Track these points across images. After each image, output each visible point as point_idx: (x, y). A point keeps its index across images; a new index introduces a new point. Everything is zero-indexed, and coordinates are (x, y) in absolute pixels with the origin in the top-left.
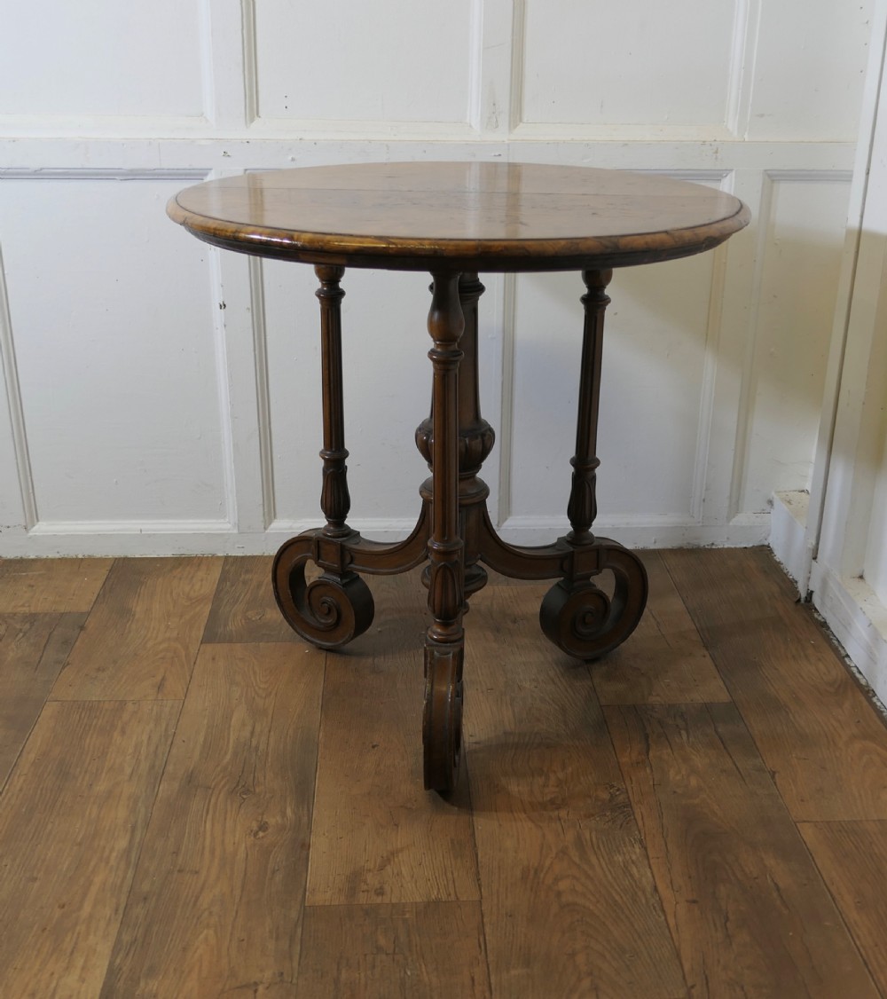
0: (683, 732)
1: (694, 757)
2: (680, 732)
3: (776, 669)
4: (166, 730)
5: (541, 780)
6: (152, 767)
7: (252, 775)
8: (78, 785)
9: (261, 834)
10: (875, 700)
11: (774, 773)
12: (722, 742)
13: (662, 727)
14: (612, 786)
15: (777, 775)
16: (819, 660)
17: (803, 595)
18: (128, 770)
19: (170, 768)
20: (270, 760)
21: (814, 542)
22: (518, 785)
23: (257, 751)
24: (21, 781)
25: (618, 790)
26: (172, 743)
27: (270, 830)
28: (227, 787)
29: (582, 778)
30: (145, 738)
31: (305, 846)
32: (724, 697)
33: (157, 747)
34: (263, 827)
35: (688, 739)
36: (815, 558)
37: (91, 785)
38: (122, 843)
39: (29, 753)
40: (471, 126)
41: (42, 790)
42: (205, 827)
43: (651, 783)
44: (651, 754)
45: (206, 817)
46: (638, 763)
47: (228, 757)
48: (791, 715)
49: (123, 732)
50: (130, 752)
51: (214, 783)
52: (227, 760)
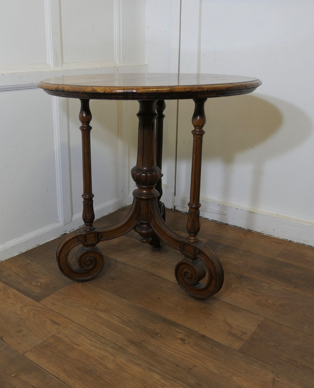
1: (229, 256)
4: (90, 334)
6: (113, 348)
7: (147, 328)
8: (102, 371)
9: (187, 342)
10: (229, 225)
11: (249, 251)
12: (226, 250)
14: (230, 273)
17: (173, 208)
18: (108, 354)
20: (142, 321)
21: (174, 190)
23: (132, 321)
24: (78, 385)
26: (102, 337)
27: (186, 339)
28: (149, 337)
30: (89, 341)
31: (203, 336)
33: (100, 341)
34: (183, 340)
35: (220, 253)
36: (175, 195)
37: (106, 368)
38: (157, 377)
39: (59, 375)
40: (49, 65)
41: (93, 382)
42: (169, 352)
43: (235, 267)
45: (161, 349)
47: (128, 328)
48: (225, 237)
49: (78, 345)
50: (94, 349)
51: (142, 339)
52: (130, 330)
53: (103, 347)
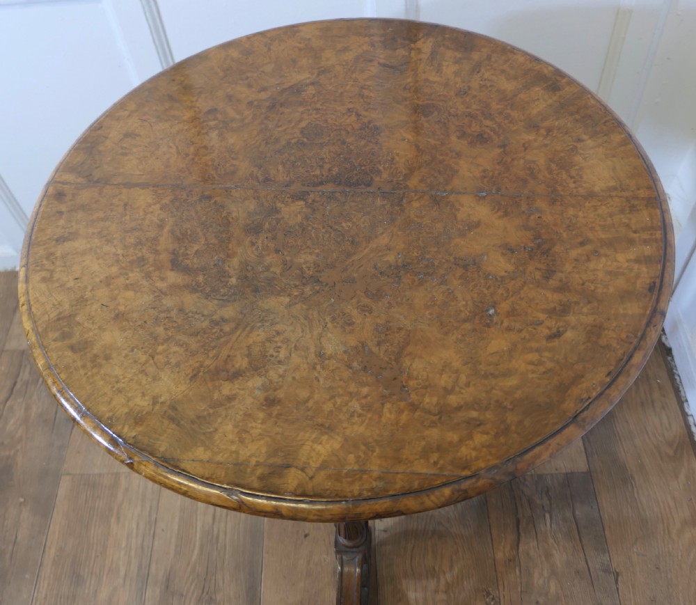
0: (547, 516)
1: (554, 552)
2: (544, 516)
3: (627, 422)
4: (150, 516)
5: (432, 584)
6: (140, 567)
7: (214, 578)
8: (87, 591)
11: (618, 574)
12: (578, 530)
13: (531, 509)
14: (488, 594)
15: (620, 579)
16: (663, 408)
18: (122, 572)
19: (153, 567)
20: (227, 556)
22: (416, 591)
23: (217, 544)
24: (46, 585)
25: (493, 599)
26: (154, 533)
28: (195, 594)
29: (465, 583)
30: (134, 526)
32: (582, 466)
33: (143, 540)
35: (551, 527)
37: (96, 591)
39: (50, 548)
41: (61, 598)
43: (519, 590)
44: (521, 549)
46: (510, 560)
47: (196, 552)
48: (635, 490)
49: (118, 518)
50: (123, 545)
51: (186, 589)
52: (195, 557)
53: (133, 553)
